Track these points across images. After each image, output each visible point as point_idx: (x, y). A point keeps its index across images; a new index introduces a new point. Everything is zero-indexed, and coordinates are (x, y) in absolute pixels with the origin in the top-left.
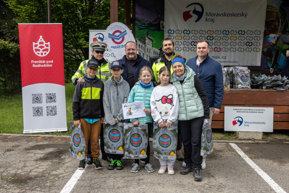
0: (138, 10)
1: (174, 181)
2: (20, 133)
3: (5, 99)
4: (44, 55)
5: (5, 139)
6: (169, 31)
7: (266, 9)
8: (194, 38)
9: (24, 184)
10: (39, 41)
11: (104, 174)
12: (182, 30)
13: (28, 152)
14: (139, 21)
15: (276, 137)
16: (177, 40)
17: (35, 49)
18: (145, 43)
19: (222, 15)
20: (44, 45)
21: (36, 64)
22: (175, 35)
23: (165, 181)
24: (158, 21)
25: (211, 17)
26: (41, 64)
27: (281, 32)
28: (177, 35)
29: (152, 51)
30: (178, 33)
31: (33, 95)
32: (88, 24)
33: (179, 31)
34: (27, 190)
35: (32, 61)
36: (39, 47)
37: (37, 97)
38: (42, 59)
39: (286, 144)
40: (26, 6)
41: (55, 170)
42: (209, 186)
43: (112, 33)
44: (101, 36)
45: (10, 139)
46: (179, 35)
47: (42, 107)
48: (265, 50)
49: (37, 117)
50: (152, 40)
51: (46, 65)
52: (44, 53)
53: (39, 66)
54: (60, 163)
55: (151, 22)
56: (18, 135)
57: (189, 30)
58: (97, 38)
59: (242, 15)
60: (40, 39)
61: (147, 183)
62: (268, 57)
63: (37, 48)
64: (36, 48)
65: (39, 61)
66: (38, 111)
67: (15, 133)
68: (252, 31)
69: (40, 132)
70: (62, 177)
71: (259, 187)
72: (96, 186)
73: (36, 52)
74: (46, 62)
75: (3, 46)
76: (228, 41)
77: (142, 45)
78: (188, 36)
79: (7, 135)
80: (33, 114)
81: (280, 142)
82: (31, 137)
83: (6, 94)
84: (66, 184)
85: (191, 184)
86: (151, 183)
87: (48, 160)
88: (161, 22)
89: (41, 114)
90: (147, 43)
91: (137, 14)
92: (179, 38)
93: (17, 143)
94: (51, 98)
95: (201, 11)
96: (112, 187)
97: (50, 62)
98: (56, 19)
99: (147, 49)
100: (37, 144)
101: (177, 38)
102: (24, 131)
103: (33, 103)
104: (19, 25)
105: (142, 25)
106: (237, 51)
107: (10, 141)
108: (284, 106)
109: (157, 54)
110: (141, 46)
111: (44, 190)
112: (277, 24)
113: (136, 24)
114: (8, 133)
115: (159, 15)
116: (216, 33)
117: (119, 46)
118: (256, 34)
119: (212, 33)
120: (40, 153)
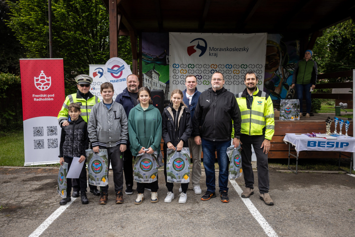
0: (144, 45)
1: (159, 208)
2: (21, 166)
3: (15, 133)
4: (45, 89)
5: (5, 172)
6: (174, 66)
7: (266, 43)
8: (198, 72)
9: (13, 213)
10: (41, 75)
11: (93, 202)
12: (186, 64)
13: (24, 183)
14: (145, 55)
15: (271, 166)
16: (182, 74)
17: (37, 84)
18: (152, 77)
19: (224, 50)
20: (45, 80)
21: (37, 98)
22: (180, 69)
23: (150, 208)
24: (164, 55)
25: (214, 52)
26: (43, 98)
27: (282, 66)
28: (181, 69)
29: (158, 85)
30: (183, 67)
31: (34, 128)
32: (97, 58)
33: (184, 65)
34: (14, 218)
35: (33, 95)
36: (40, 81)
37: (38, 130)
38: (43, 93)
39: (278, 172)
40: (35, 42)
41: (47, 200)
42: (191, 211)
43: (110, 68)
44: (101, 71)
45: (10, 171)
46: (184, 69)
47: (43, 140)
48: (268, 83)
49: (38, 149)
50: (158, 74)
51: (47, 99)
52: (45, 87)
53: (40, 99)
54: (54, 193)
55: (157, 56)
56: (19, 167)
57: (193, 64)
58: (97, 72)
59: (243, 49)
60: (41, 74)
61: (133, 209)
62: (270, 90)
63: (39, 82)
64: (37, 82)
65: (40, 95)
66: (39, 144)
67: (16, 166)
68: (253, 65)
69: (41, 164)
70: (52, 205)
71: (238, 211)
72: (83, 213)
73: (37, 86)
74: (47, 96)
75: (13, 81)
76: (231, 75)
77: (149, 78)
78: (193, 70)
79: (8, 168)
80: (34, 147)
81: (274, 171)
82: (32, 169)
83: (17, 128)
84: (54, 212)
85: (175, 209)
86: (137, 210)
87: (42, 190)
88: (167, 57)
89: (43, 147)
90: (153, 77)
91: (144, 49)
92: (184, 72)
93: (15, 175)
94: (52, 131)
95: (204, 46)
96: (97, 214)
97: (51, 96)
98: (66, 54)
99: (154, 83)
100: (35, 176)
101: (182, 72)
102: (25, 163)
103: (34, 136)
104: (21, 60)
105: (149, 60)
106: (240, 84)
107: (9, 173)
108: (278, 136)
109: (163, 87)
110: (147, 80)
111: (31, 218)
112: (278, 58)
113: (143, 58)
114: (8, 166)
115: (165, 50)
116: (220, 66)
117: (118, 80)
118: (257, 68)
119: (215, 67)
120: (37, 184)
